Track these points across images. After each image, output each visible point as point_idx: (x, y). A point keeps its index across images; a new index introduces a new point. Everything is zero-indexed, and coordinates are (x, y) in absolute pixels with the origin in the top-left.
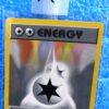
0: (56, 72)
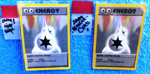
0: (48, 32)
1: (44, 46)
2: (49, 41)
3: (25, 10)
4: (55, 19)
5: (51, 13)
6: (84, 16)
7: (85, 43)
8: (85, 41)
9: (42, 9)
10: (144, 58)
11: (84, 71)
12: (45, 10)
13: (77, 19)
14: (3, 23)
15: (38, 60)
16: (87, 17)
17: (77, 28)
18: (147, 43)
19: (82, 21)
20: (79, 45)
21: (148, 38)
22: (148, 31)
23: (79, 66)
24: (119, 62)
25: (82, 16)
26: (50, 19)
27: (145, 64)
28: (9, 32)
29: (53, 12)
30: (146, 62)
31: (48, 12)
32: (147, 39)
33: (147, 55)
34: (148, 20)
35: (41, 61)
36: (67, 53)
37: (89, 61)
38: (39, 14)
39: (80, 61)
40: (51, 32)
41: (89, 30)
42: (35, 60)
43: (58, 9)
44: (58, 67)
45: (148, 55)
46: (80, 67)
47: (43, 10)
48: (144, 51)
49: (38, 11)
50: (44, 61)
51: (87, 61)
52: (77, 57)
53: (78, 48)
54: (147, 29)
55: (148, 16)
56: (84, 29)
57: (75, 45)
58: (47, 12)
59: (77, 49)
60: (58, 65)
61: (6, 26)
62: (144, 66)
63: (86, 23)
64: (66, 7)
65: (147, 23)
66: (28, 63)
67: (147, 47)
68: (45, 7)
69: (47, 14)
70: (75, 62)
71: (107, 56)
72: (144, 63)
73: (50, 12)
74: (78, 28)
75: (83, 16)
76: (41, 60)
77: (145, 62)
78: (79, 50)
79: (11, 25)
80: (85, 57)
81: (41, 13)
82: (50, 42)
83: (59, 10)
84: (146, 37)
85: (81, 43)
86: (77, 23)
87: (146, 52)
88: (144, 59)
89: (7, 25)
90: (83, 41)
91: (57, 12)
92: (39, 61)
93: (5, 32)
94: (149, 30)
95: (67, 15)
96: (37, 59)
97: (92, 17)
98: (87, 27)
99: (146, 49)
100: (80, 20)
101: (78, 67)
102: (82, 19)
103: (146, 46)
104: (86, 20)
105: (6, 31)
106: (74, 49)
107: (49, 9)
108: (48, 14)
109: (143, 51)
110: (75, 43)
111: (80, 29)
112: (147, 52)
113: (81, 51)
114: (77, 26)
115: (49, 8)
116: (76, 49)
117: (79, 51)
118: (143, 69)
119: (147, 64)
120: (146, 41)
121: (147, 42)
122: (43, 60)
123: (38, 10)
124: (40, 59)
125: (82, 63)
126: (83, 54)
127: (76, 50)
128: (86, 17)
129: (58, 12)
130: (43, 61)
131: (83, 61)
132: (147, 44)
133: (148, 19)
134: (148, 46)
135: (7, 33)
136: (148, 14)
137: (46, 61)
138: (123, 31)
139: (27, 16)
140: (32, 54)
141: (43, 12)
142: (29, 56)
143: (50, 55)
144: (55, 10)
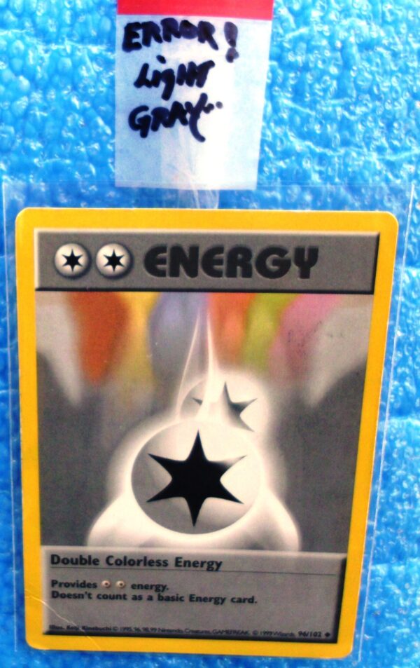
1: (181, 503)
2: (220, 469)
3: (64, 251)
4: (280, 318)
5: (258, 279)
9: (194, 250)
12: (217, 256)
15: (129, 586)
26: (246, 323)
29: (274, 268)
31: (239, 268)
35: (145, 593)
36: (338, 556)
38: (168, 281)
40: (244, 415)
42: (108, 587)
43: (314, 253)
44: (268, 637)
47: (201, 252)
49: (163, 261)
50: (168, 599)
58: (232, 273)
60: (267, 628)
64: (374, 233)
66: (51, 604)
68: (216, 236)
69: (224, 281)
73: (247, 273)
76: (146, 587)
81: (184, 279)
82: (226, 481)
83: (320, 254)
91: (305, 274)
92: (130, 593)
95: (371, 292)
96: (120, 581)
107: (246, 252)
108: (239, 281)
115: (250, 245)
122: (160, 588)
123: (161, 255)
124: (140, 587)
129: (313, 269)
130: (160, 598)
137: (181, 599)
139: (75, 294)
140: (90, 549)
141: (201, 271)
142: (66, 561)
143: (219, 565)
144: (290, 255)
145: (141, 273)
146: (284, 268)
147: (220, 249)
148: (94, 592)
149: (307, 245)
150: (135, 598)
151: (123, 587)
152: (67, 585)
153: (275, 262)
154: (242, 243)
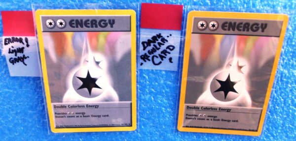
1: (86, 89)
3: (48, 21)
4: (106, 38)
5: (99, 28)
6: (164, 34)
7: (165, 84)
8: (164, 80)
9: (82, 20)
10: (276, 114)
11: (161, 135)
12: (88, 22)
13: (151, 39)
14: (7, 46)
15: (75, 113)
16: (169, 35)
17: (149, 56)
18: (285, 87)
19: (160, 44)
20: (152, 88)
21: (288, 78)
22: (289, 64)
23: (152, 124)
24: (229, 121)
25: (160, 34)
26: (97, 40)
27: (278, 125)
28: (18, 62)
29: (103, 25)
30: (281, 122)
31: (94, 25)
32: (285, 80)
33: (283, 109)
34: (290, 43)
35: (80, 115)
36: (130, 102)
37: (172, 117)
38: (76, 29)
39: (154, 116)
40: (99, 65)
41: (172, 61)
42: (70, 114)
43: (114, 21)
44: (113, 126)
45: (285, 109)
46: (153, 127)
47: (84, 21)
48: (278, 101)
49: (74, 24)
50: (86, 116)
51: (168, 116)
52: (149, 109)
53: (151, 93)
54: (287, 61)
55: (290, 35)
56: (164, 59)
57: (145, 87)
58: (92, 27)
59: (149, 96)
60: (112, 123)
61: (11, 51)
62: (276, 128)
63: (168, 47)
64: (129, 15)
65: (288, 50)
66: (56, 119)
67: (285, 94)
68: (87, 17)
69: (91, 29)
70: (145, 118)
71: (206, 109)
72: (276, 123)
73: (96, 27)
74: (151, 56)
75: (162, 35)
76: (80, 113)
77: (278, 122)
78: (153, 97)
79: (21, 50)
80: (164, 109)
81: (80, 28)
84: (284, 75)
85: (157, 84)
86: (150, 48)
87: (282, 103)
88: (277, 116)
89: (13, 49)
90: (160, 81)
91: (112, 27)
92: (76, 115)
93: (11, 62)
94: (291, 63)
95: (130, 31)
96: (73, 112)
97: (180, 36)
98: (168, 56)
99: (283, 98)
100: (157, 42)
101: (151, 127)
102: (160, 41)
103: (282, 92)
104: (167, 41)
105: (13, 61)
106: (144, 95)
107: (96, 21)
108: (94, 29)
109: (276, 102)
110: (145, 85)
111: (155, 58)
112: (285, 103)
113: (157, 98)
114: (151, 52)
115: (96, 19)
116: (147, 95)
117: (153, 99)
118: (275, 135)
119: (282, 125)
120: (283, 84)
121: (285, 84)
122: (83, 113)
123: (73, 22)
124: (78, 113)
125: (159, 121)
126: (160, 105)
127: (147, 97)
128: (168, 37)
129: (114, 25)
130: (84, 116)
131: (161, 116)
132: (285, 89)
133: (289, 41)
134: (287, 92)
135: (13, 64)
136: (291, 33)
137: (89, 116)
138: (240, 65)
139: (52, 33)
140: (64, 103)
141: (84, 26)
142: (58, 107)
143: (98, 106)
144: (107, 21)
145: (68, 27)
146: (106, 25)
147: (88, 20)
148: (66, 116)
149: (112, 19)
150: (77, 117)
151: (73, 114)
152: (59, 114)
153: (103, 24)
154: (94, 18)
